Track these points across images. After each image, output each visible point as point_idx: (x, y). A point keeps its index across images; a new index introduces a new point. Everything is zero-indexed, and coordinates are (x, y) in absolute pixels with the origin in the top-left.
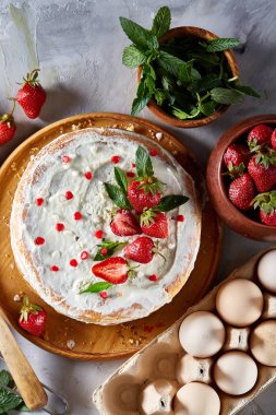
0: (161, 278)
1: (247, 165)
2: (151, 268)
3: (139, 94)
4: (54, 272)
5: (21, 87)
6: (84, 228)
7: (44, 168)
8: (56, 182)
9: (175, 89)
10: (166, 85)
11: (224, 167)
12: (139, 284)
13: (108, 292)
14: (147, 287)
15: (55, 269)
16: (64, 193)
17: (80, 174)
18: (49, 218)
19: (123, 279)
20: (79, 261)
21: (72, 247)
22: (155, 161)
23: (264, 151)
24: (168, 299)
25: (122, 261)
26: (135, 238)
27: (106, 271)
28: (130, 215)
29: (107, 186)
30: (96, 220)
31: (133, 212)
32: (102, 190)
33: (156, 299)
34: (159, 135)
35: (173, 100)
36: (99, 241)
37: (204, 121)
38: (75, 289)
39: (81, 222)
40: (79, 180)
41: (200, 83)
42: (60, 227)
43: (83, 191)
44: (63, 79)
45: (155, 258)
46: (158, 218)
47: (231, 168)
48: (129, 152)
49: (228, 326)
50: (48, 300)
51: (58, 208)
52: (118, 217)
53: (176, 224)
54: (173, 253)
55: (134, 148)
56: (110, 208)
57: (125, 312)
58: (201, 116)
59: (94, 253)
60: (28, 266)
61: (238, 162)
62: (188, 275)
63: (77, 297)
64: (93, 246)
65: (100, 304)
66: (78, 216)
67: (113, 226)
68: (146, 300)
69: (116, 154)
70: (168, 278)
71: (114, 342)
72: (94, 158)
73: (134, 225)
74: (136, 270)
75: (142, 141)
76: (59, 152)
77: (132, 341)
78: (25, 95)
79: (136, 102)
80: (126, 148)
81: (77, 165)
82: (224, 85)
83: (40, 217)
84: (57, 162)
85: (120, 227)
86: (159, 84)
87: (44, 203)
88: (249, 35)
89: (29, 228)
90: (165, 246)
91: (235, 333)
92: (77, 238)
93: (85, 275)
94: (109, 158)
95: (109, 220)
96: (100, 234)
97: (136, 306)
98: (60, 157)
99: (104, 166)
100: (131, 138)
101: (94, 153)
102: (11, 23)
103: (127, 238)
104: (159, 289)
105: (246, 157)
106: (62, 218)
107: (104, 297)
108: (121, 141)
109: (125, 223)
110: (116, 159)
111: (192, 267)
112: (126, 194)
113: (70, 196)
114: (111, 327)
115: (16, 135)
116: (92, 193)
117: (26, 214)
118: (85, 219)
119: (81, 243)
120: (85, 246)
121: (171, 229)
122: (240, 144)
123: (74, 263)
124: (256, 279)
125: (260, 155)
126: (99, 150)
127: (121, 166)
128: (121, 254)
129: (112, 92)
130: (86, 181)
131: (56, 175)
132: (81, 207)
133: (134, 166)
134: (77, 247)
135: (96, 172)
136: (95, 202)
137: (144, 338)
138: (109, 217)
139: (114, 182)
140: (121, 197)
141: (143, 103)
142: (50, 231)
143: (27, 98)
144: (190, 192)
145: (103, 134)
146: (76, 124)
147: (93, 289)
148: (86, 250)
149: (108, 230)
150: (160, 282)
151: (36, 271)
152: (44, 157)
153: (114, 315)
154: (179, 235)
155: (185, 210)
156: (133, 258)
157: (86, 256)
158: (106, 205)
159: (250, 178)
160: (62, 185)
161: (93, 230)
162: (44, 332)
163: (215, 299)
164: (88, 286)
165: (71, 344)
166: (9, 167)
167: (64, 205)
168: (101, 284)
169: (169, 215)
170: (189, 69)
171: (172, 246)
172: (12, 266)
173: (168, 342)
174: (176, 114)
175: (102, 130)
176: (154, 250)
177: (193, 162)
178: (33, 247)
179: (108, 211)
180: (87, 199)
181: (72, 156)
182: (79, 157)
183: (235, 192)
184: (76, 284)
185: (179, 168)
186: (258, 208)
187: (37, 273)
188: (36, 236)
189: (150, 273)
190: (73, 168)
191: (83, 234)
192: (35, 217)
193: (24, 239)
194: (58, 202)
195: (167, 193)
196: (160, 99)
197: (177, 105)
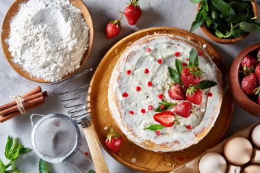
0: (193, 128)
1: (255, 68)
2: (188, 121)
3: (197, 19)
4: (131, 115)
5: (128, 6)
6: (153, 91)
7: (134, 53)
8: (140, 62)
9: (218, 20)
10: (214, 16)
11: (241, 68)
12: (180, 130)
13: (161, 131)
14: (184, 132)
15: (132, 113)
16: (144, 69)
17: (155, 60)
18: (133, 83)
19: (171, 125)
20: (147, 110)
21: (143, 102)
22: (201, 59)
24: (196, 141)
25: (172, 114)
26: (182, 102)
27: (161, 118)
28: (180, 88)
29: (170, 69)
30: (160, 88)
31: (183, 86)
32: (167, 71)
33: (189, 140)
34: (204, 46)
35: (216, 25)
36: (160, 101)
37: (233, 40)
38: (142, 126)
39: (151, 88)
40: (154, 63)
41: (234, 17)
42: (139, 89)
43: (155, 70)
44: (153, 5)
45: (192, 116)
46: (197, 92)
47: (245, 69)
48: (186, 51)
49: (229, 163)
50: (125, 131)
51: (140, 78)
52: (173, 88)
53: (207, 98)
54: (203, 114)
55: (189, 49)
56: (169, 82)
57: (169, 145)
58: (232, 37)
59: (156, 107)
60: (116, 108)
61: (250, 66)
62: (210, 129)
63: (142, 131)
64: (156, 103)
65: (155, 138)
66: (150, 84)
67: (170, 93)
68: (183, 139)
69: (178, 51)
70: (198, 129)
71: (159, 163)
72: (165, 52)
73: (182, 94)
74: (179, 120)
75: (194, 46)
76: (145, 45)
77: (170, 164)
78: (129, 10)
79: (194, 24)
80: (184, 48)
81: (154, 54)
82: (248, 20)
83: (127, 81)
84: (143, 51)
85: (174, 94)
86: (209, 14)
87: (131, 73)
89: (120, 87)
90: (199, 109)
91: (233, 168)
92: (148, 97)
93: (149, 119)
94: (174, 53)
95: (168, 89)
96: (161, 97)
97: (176, 142)
98: (144, 48)
99: (170, 57)
100: (188, 43)
101: (165, 49)
103: (177, 101)
104: (191, 134)
105: (255, 63)
106: (140, 83)
107: (158, 133)
108: (182, 44)
109: (177, 92)
110: (177, 54)
111: (213, 125)
112: (180, 75)
113: (147, 71)
114: (159, 154)
115: (120, 34)
116: (160, 72)
117: (120, 78)
118: (154, 86)
119: (149, 100)
120: (151, 102)
121: (204, 100)
122: (252, 56)
123: (143, 111)
124: (250, 139)
126: (168, 47)
127: (180, 58)
128: (172, 110)
129: (181, 17)
130: (158, 64)
131: (141, 58)
132: (152, 79)
133: (187, 60)
134: (147, 102)
135: (165, 60)
136: (161, 77)
137: (177, 164)
138: (168, 87)
139: (174, 67)
140: (177, 76)
141: (198, 25)
142: (132, 91)
143: (131, 12)
144: (218, 80)
145: (172, 38)
146: (157, 32)
147: (152, 128)
148: (152, 104)
149: (167, 95)
150: (193, 130)
151: (120, 112)
152: (135, 47)
153: (163, 145)
154: (208, 104)
155: (214, 90)
156: (179, 113)
157: (151, 108)
158: (167, 80)
159: (256, 76)
160: (144, 64)
161: (158, 93)
162: (119, 151)
163: (224, 147)
164: (149, 125)
165: (134, 160)
166: (114, 51)
167: (143, 77)
168: (157, 125)
169: (204, 92)
170: (229, 8)
171: (203, 110)
172: (106, 109)
173: (192, 167)
174: (217, 34)
175: (172, 36)
176: (192, 110)
177: (223, 64)
178: (121, 98)
179: (168, 84)
180: (158, 75)
181: (152, 48)
182: (156, 50)
183: (245, 83)
184: (143, 123)
185: (214, 65)
186: (258, 94)
187: (121, 114)
188: (124, 91)
189: (188, 124)
190: (152, 55)
191: (151, 95)
192: (125, 80)
193: (116, 93)
194: (139, 73)
195: (205, 79)
196: (209, 23)
197: (218, 28)
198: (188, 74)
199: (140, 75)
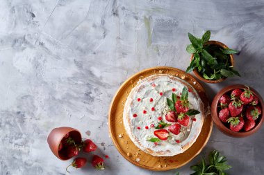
0: (181, 142)
1: (228, 105)
2: (178, 137)
3: (191, 65)
4: (138, 130)
6: (154, 114)
7: (144, 87)
8: (147, 93)
9: (206, 66)
10: (203, 63)
11: (219, 103)
12: (171, 143)
13: (158, 143)
14: (173, 144)
15: (139, 128)
16: (150, 98)
17: (158, 92)
18: (141, 107)
19: (165, 139)
20: (149, 127)
21: (147, 121)
22: (190, 94)
23: (237, 100)
24: (182, 151)
25: (167, 132)
26: (174, 123)
27: (159, 134)
28: (174, 113)
29: (168, 100)
30: (160, 112)
31: (176, 113)
32: (165, 101)
33: (177, 150)
34: (195, 83)
35: (204, 70)
36: (159, 121)
37: (215, 82)
38: (145, 139)
39: (153, 112)
40: (157, 95)
41: (217, 66)
42: (145, 112)
43: (158, 99)
45: (180, 133)
46: (185, 118)
47: (222, 104)
50: (133, 140)
51: (146, 104)
52: (169, 113)
53: (192, 122)
54: (188, 133)
55: (182, 87)
56: (167, 109)
57: (163, 152)
58: (214, 79)
59: (156, 125)
60: (128, 124)
61: (225, 103)
62: (192, 144)
63: (145, 142)
64: (156, 122)
65: (154, 147)
66: (153, 109)
67: (166, 117)
68: (173, 149)
69: (174, 88)
70: (184, 143)
71: (156, 163)
72: (165, 87)
73: (175, 118)
74: (172, 136)
75: (186, 85)
76: (151, 82)
79: (189, 68)
80: (179, 86)
81: (158, 89)
82: (227, 68)
83: (137, 106)
84: (150, 85)
85: (169, 118)
86: (200, 63)
87: (141, 101)
88: (243, 48)
89: (132, 109)
90: (186, 129)
92: (151, 118)
93: (150, 133)
94: (171, 89)
95: (165, 114)
96: (160, 119)
97: (168, 151)
99: (168, 91)
100: (182, 83)
101: (166, 85)
102: (143, 24)
103: (171, 123)
104: (179, 147)
105: (228, 101)
106: (146, 108)
107: (156, 144)
108: (178, 83)
109: (172, 117)
110: (174, 90)
111: (195, 141)
112: (175, 104)
113: (152, 100)
114: (156, 157)
116: (161, 101)
117: (132, 104)
118: (156, 111)
119: (152, 120)
120: (153, 122)
121: (190, 123)
122: (228, 95)
123: (147, 128)
125: (234, 102)
126: (168, 84)
127: (176, 93)
128: (167, 129)
130: (160, 96)
131: (148, 91)
132: (155, 105)
133: (181, 94)
134: (150, 122)
135: (165, 93)
136: (161, 105)
137: (169, 165)
138: (166, 112)
139: (171, 99)
140: (172, 105)
141: (192, 69)
142: (140, 113)
144: (201, 110)
145: (171, 78)
146: (161, 70)
147: (152, 140)
148: (153, 124)
149: (164, 118)
150: (180, 144)
152: (145, 82)
153: (159, 152)
154: (192, 126)
155: (198, 117)
156: (171, 131)
157: (153, 126)
158: (165, 107)
159: (229, 110)
160: (150, 95)
161: (158, 116)
164: (150, 138)
165: (138, 160)
166: (130, 81)
167: (148, 104)
168: (156, 139)
169: (190, 117)
170: (214, 60)
171: (188, 130)
172: (121, 123)
174: (204, 76)
175: (171, 76)
176: (181, 130)
177: (206, 98)
178: (132, 117)
180: (159, 103)
181: (157, 85)
182: (159, 85)
183: (221, 114)
184: (146, 136)
185: (199, 99)
186: (230, 123)
187: (131, 128)
189: (177, 139)
190: (156, 89)
191: (153, 117)
192: (135, 105)
193: (129, 114)
195: (192, 108)
196: (200, 69)
197: (205, 72)
198: (180, 105)
199: (146, 102)
